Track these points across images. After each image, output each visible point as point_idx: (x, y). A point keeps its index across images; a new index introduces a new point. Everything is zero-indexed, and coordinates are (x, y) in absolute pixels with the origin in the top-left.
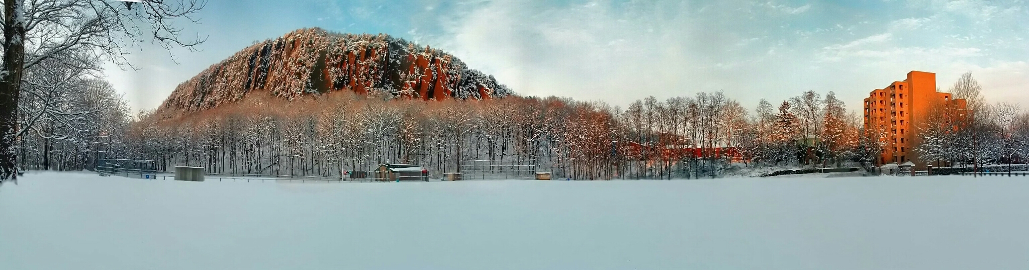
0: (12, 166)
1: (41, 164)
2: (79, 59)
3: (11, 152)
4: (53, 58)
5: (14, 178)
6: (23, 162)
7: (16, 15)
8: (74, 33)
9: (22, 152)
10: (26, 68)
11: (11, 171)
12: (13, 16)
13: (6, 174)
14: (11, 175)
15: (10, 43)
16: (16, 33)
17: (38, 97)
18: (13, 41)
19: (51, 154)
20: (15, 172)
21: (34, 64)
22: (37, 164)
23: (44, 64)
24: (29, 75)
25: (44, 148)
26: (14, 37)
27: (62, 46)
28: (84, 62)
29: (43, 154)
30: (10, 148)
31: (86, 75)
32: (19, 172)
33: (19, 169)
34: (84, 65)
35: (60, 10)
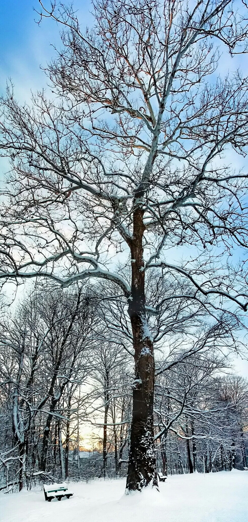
0: (152, 471)
1: (184, 467)
2: (209, 360)
3: (150, 456)
4: (183, 362)
5: (155, 484)
6: (164, 466)
7: (143, 332)
8: (200, 339)
9: (162, 455)
10: (158, 374)
11: (151, 476)
12: (140, 332)
13: (146, 480)
14: (152, 481)
15: (139, 355)
16: (144, 346)
17: (173, 400)
18: (142, 353)
19: (195, 455)
20: (156, 477)
21: (165, 370)
22: (180, 467)
23: (176, 369)
24: (161, 381)
25: (186, 449)
26: (143, 349)
27: (190, 351)
28: (214, 362)
29: (186, 456)
30: (149, 452)
31: (217, 374)
32: (161, 478)
33: (161, 474)
34: (215, 365)
35: (183, 322)
